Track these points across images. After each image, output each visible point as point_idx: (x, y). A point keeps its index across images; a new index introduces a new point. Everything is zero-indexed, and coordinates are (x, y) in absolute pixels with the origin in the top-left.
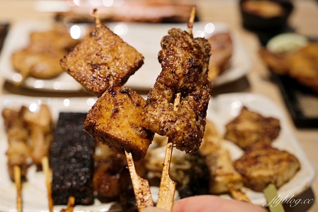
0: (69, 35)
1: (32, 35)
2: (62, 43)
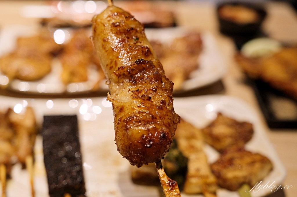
0: (53, 40)
1: (19, 40)
2: (46, 47)
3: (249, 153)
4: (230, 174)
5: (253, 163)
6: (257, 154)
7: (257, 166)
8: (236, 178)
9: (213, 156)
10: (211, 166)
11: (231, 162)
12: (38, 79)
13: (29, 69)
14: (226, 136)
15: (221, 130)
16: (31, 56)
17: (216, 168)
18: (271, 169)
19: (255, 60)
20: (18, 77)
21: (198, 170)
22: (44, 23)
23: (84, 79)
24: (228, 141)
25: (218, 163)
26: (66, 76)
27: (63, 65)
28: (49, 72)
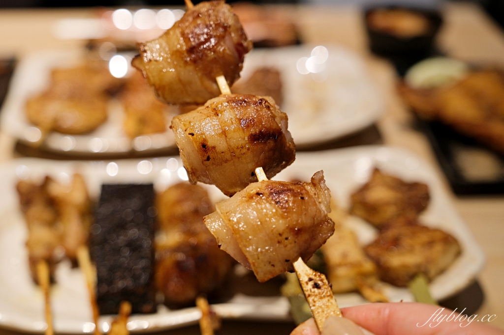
0: (108, 72)
1: (54, 74)
2: (97, 82)
3: (425, 229)
4: (397, 260)
5: (430, 244)
6: (436, 230)
7: (438, 248)
8: (405, 267)
9: (366, 234)
10: (366, 250)
11: (396, 242)
12: (89, 131)
13: (72, 117)
14: (387, 204)
15: (379, 194)
16: (75, 97)
17: (373, 252)
18: (459, 253)
19: (429, 91)
20: (56, 129)
21: (345, 255)
22: (91, 45)
23: (161, 130)
24: (390, 212)
25: (375, 244)
26: (132, 125)
27: (126, 109)
28: (104, 120)
